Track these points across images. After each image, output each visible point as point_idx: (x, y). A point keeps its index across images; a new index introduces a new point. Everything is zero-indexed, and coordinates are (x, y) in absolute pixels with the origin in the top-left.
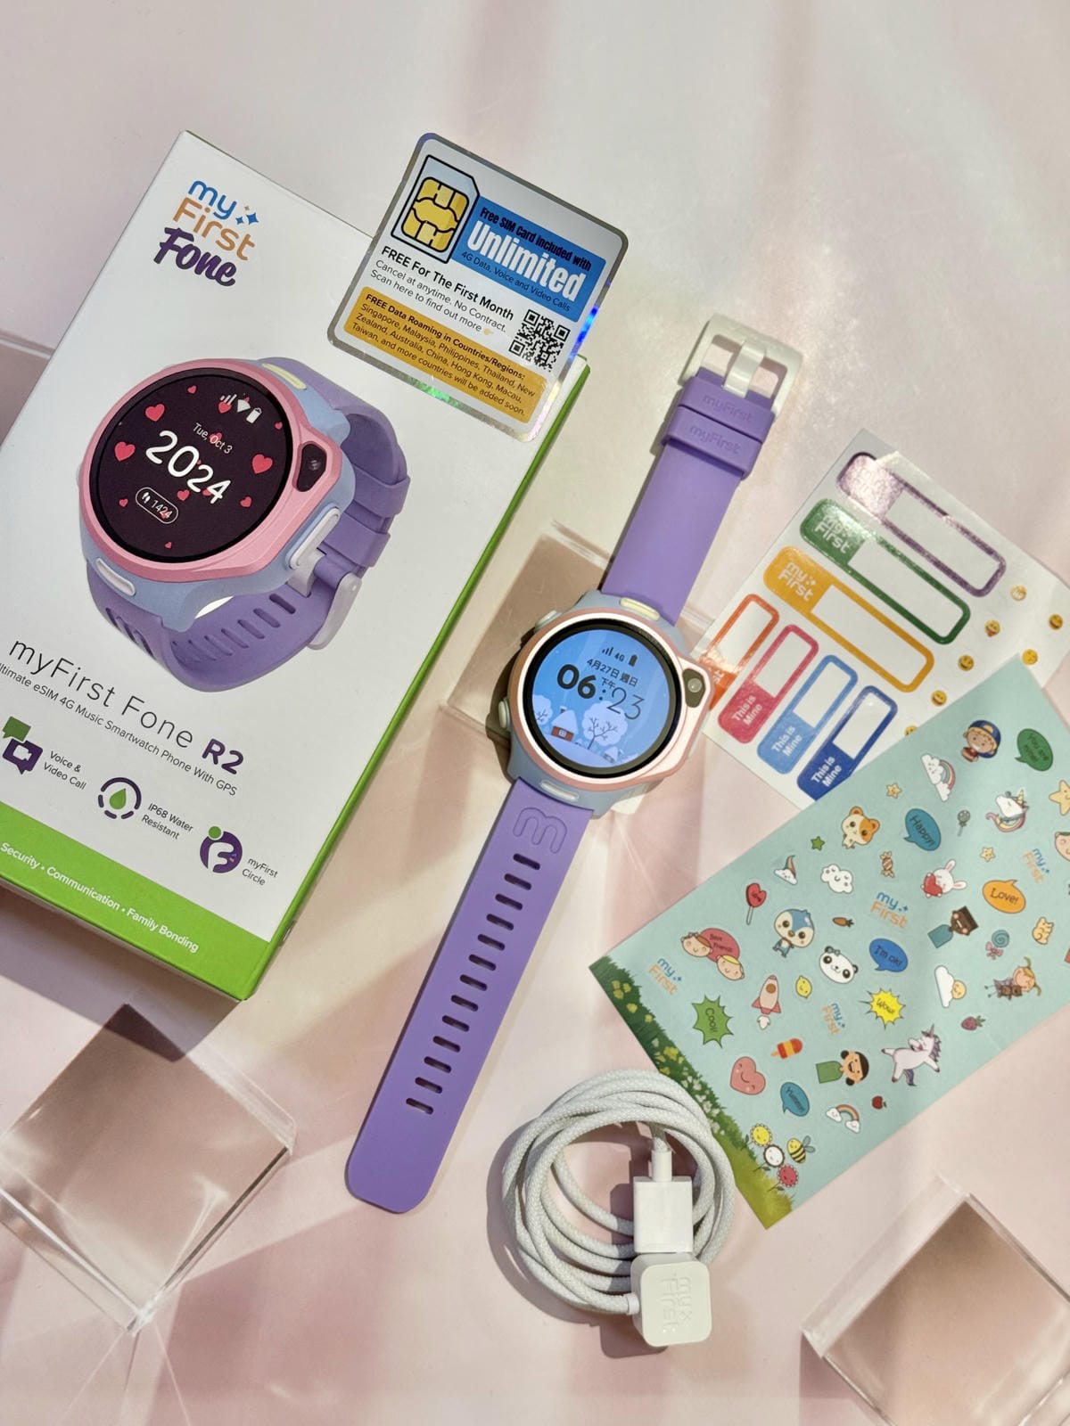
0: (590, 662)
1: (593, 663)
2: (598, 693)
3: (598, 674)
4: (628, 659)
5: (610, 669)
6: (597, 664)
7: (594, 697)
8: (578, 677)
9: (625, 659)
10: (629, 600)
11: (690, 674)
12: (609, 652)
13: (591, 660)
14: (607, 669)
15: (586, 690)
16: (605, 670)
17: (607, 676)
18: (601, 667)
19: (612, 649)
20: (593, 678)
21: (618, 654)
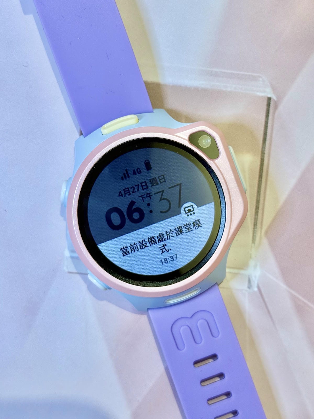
0: (120, 195)
1: (123, 193)
2: (146, 210)
3: (135, 197)
4: (143, 168)
5: (138, 185)
6: (127, 191)
7: (146, 216)
8: (122, 212)
9: (142, 169)
10: (105, 126)
11: (193, 138)
12: (126, 176)
13: (120, 192)
14: (136, 188)
15: (136, 216)
16: (136, 190)
17: (141, 192)
18: (131, 191)
19: (126, 171)
20: (133, 203)
21: (134, 171)
